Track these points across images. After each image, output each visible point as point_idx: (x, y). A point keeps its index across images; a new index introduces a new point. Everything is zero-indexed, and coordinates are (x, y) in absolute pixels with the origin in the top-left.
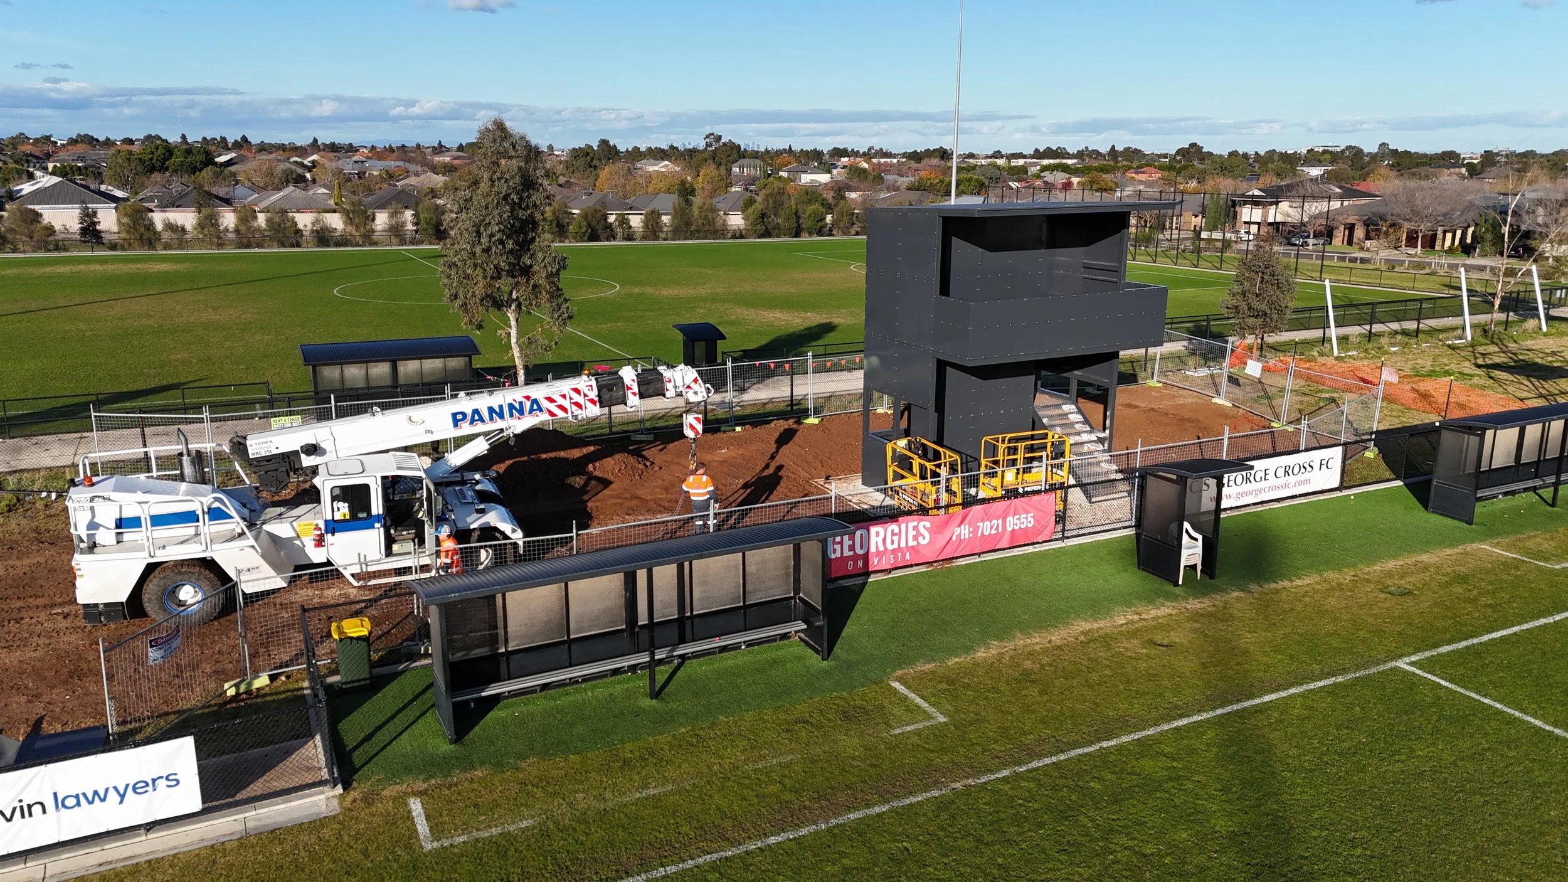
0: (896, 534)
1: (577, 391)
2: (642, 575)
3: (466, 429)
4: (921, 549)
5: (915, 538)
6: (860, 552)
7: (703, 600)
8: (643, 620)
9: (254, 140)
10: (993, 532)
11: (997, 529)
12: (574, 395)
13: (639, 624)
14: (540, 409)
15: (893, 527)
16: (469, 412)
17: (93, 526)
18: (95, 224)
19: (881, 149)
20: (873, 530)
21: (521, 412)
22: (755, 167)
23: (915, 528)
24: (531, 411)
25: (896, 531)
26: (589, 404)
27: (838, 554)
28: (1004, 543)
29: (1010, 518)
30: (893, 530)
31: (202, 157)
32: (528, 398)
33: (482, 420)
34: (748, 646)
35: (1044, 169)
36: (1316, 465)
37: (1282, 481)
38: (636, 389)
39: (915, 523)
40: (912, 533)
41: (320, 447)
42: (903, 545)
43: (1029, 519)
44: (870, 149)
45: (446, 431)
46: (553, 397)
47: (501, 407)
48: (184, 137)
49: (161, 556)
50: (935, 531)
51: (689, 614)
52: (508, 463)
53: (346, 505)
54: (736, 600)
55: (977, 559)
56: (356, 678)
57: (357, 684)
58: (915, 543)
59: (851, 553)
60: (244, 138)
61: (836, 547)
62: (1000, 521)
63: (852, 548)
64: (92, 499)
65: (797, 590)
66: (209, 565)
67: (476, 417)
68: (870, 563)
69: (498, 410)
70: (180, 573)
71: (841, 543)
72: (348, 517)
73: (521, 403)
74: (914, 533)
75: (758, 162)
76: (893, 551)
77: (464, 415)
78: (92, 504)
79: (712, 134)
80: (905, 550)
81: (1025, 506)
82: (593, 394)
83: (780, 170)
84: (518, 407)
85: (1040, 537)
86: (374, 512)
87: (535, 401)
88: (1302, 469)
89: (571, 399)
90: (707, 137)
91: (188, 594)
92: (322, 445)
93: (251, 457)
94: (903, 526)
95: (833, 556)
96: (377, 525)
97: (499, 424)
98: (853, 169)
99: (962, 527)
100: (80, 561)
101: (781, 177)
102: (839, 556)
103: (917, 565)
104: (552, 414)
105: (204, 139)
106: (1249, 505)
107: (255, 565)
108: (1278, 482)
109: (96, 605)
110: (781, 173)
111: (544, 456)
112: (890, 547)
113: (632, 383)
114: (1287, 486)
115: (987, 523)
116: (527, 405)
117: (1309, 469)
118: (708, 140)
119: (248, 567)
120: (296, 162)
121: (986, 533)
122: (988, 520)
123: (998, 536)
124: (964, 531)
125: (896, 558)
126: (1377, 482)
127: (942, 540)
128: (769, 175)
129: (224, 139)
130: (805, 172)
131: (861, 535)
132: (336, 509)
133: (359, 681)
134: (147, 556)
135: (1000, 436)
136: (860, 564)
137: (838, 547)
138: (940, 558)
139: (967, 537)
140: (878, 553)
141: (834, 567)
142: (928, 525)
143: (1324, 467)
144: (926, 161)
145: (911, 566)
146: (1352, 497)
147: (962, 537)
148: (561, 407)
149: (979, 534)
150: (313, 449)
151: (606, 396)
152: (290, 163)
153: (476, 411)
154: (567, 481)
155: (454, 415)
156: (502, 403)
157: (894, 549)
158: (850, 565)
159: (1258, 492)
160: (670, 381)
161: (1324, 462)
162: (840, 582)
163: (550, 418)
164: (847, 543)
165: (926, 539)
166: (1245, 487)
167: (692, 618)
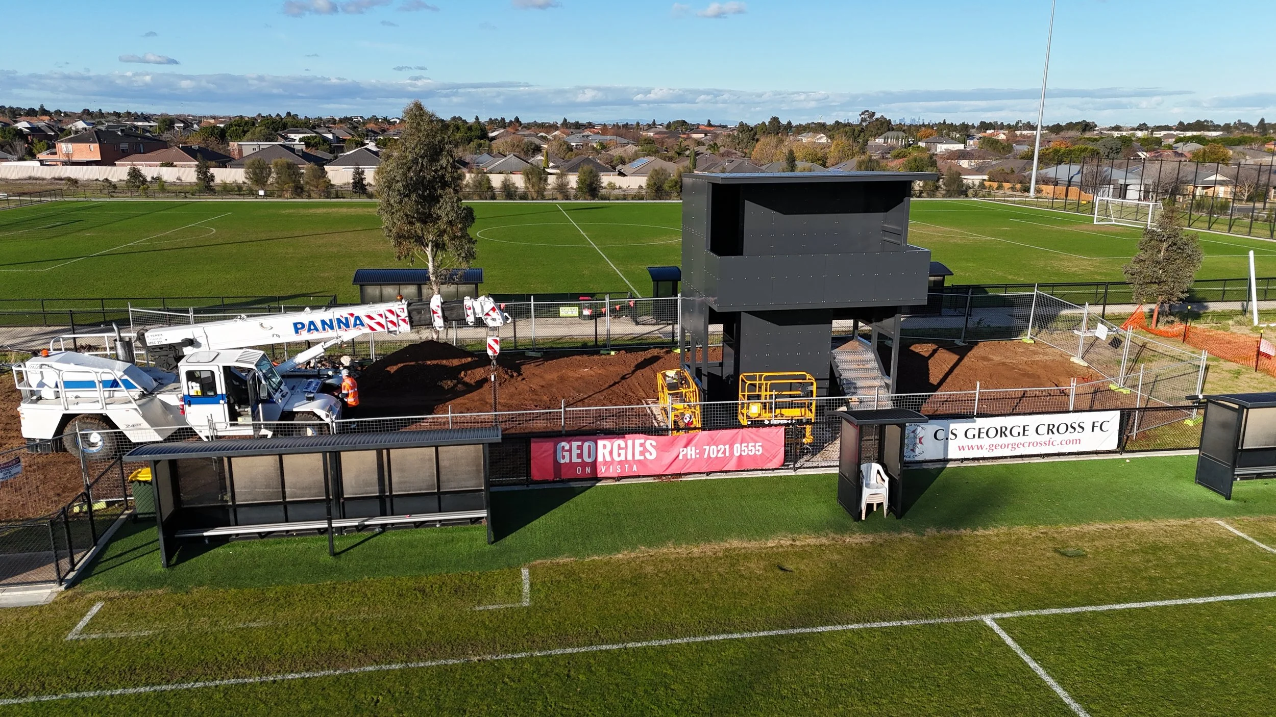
0: (622, 449)
1: (391, 312)
3: (305, 336)
4: (648, 463)
5: (642, 453)
6: (587, 460)
7: (401, 484)
8: (348, 494)
9: (523, 121)
10: (720, 455)
11: (724, 452)
12: (388, 314)
13: (345, 496)
14: (362, 325)
15: (621, 442)
16: (307, 323)
17: (41, 384)
18: (362, 179)
19: (1029, 123)
20: (601, 443)
21: (347, 325)
22: (897, 139)
23: (642, 445)
24: (355, 325)
25: (623, 445)
26: (401, 323)
27: (567, 460)
28: (731, 466)
29: (737, 446)
30: (619, 445)
31: (479, 133)
32: (352, 315)
33: (317, 330)
34: (442, 525)
35: (1179, 140)
36: (1088, 427)
37: (1046, 438)
38: (440, 314)
39: (642, 441)
40: (638, 449)
41: (196, 341)
42: (630, 457)
43: (757, 448)
44: (1017, 123)
45: (289, 336)
46: (372, 316)
47: (331, 320)
48: (477, 118)
49: (73, 410)
50: (660, 449)
51: (388, 494)
52: (400, 365)
53: (198, 385)
54: (431, 487)
55: (704, 477)
56: (146, 511)
57: (147, 516)
58: (642, 458)
59: (580, 460)
60: (517, 119)
61: (565, 453)
62: (727, 447)
63: (580, 456)
64: (41, 366)
66: (105, 421)
67: (312, 327)
68: (598, 471)
69: (329, 323)
70: (85, 423)
71: (570, 451)
72: (200, 394)
73: (346, 319)
74: (641, 449)
75: (901, 134)
76: (620, 462)
77: (303, 325)
78: (41, 370)
79: (867, 111)
80: (632, 463)
81: (752, 436)
82: (404, 315)
83: (920, 140)
84: (344, 321)
85: (769, 465)
86: (219, 392)
87: (358, 318)
88: (1070, 429)
89: (386, 318)
90: (863, 113)
91: (95, 437)
92: (198, 340)
93: (148, 345)
94: (630, 442)
95: (562, 461)
96: (222, 402)
97: (330, 333)
98: (986, 140)
99: (689, 448)
100: (25, 409)
101: (919, 147)
102: (568, 461)
103: (644, 476)
104: (372, 329)
105: (490, 119)
106: (1006, 457)
107: (139, 423)
108: (1038, 439)
109: (34, 440)
110: (920, 144)
111: (429, 362)
112: (617, 459)
113: (437, 308)
114: (1050, 443)
115: (714, 447)
116: (352, 320)
117: (1078, 429)
118: (863, 116)
119: (133, 423)
120: (542, 136)
121: (712, 456)
122: (714, 444)
123: (725, 460)
124: (691, 452)
125: (623, 468)
126: (1170, 450)
127: (668, 457)
128: (910, 145)
129: (503, 119)
130: (941, 143)
131: (589, 446)
132: (190, 387)
133: (150, 513)
134: (63, 408)
135: (758, 374)
136: (588, 470)
137: (567, 454)
138: (667, 472)
139: (693, 457)
140: (605, 463)
141: (563, 471)
142: (654, 443)
143: (1097, 429)
144: (1063, 134)
145: (639, 477)
146: (1128, 461)
147: (689, 457)
148: (379, 324)
149: (706, 456)
150: (191, 342)
151: (416, 317)
152: (538, 137)
153: (311, 323)
154: (439, 383)
155: (295, 325)
156: (331, 317)
157: (621, 461)
158: (579, 471)
159: (1015, 446)
160: (470, 309)
161: (1098, 424)
162: (571, 483)
163: (370, 331)
164: (575, 451)
165: (652, 455)
166: (999, 440)
167: (392, 497)
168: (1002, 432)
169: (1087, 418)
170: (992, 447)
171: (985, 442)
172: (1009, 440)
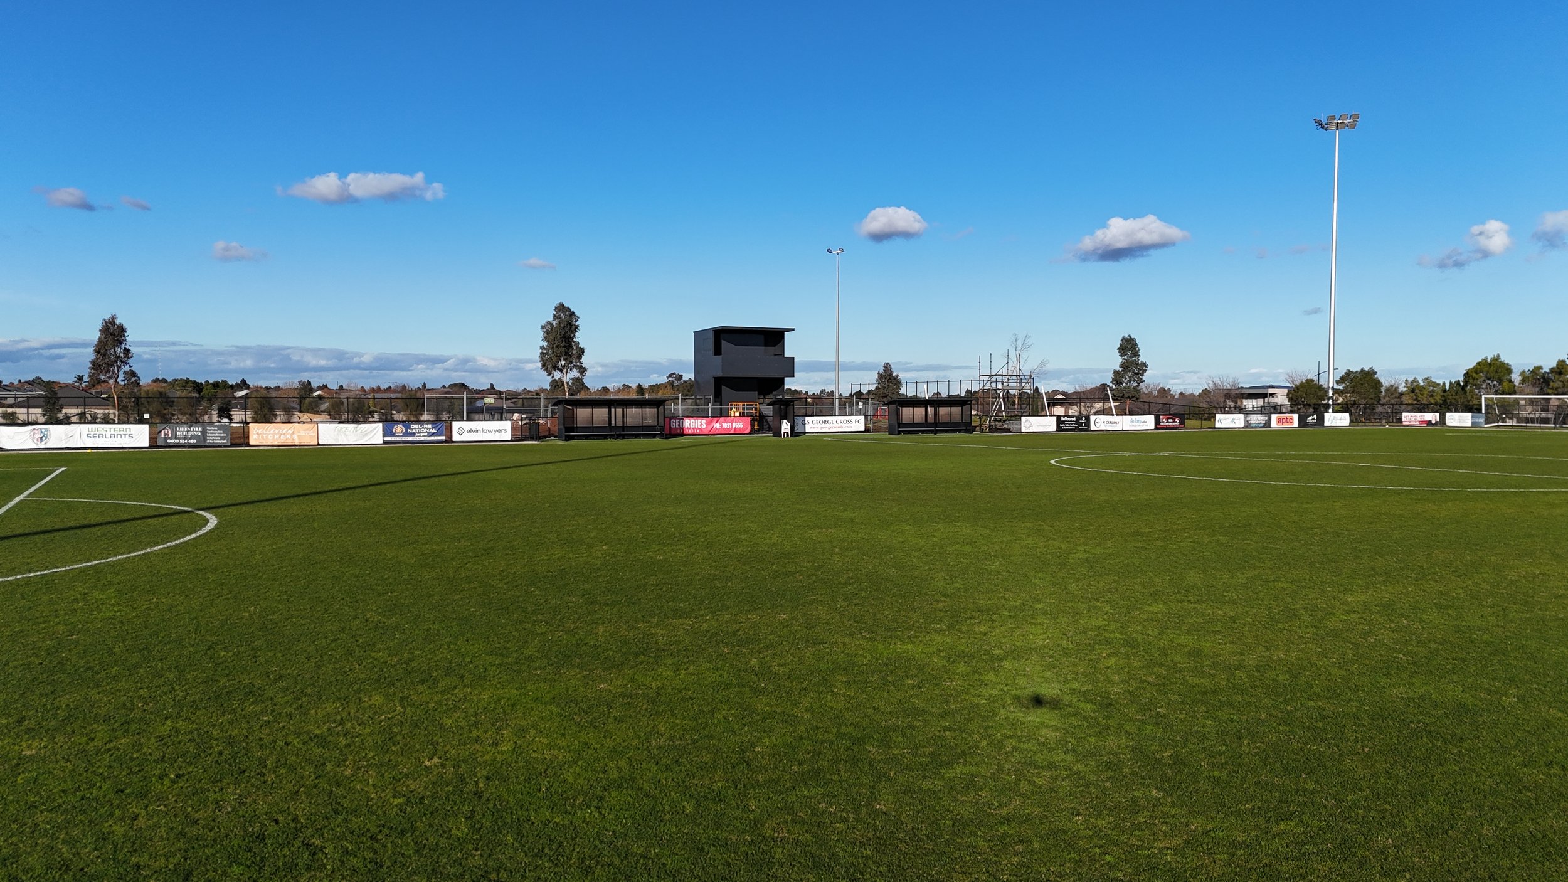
0: (693, 423)
2: (613, 410)
4: (703, 429)
6: (681, 426)
7: (630, 422)
8: (613, 425)
11: (728, 427)
15: (693, 420)
20: (686, 420)
23: (700, 422)
28: (732, 432)
29: (734, 424)
36: (854, 422)
37: (840, 425)
39: (700, 420)
40: (699, 424)
42: (696, 427)
43: (741, 425)
50: (708, 424)
55: (723, 436)
58: (700, 427)
59: (678, 427)
61: (674, 424)
63: (679, 425)
65: (658, 424)
68: (685, 431)
79: (674, 374)
80: (697, 429)
85: (744, 432)
88: (848, 422)
90: (670, 376)
94: (696, 421)
95: (673, 427)
99: (717, 424)
102: (675, 427)
103: (702, 434)
108: (837, 425)
112: (691, 427)
114: (841, 427)
115: (724, 424)
117: (851, 422)
118: (670, 379)
123: (730, 429)
124: (718, 426)
125: (693, 430)
126: (880, 432)
127: (710, 427)
131: (682, 421)
136: (681, 431)
138: (710, 433)
140: (687, 428)
141: (673, 431)
142: (705, 421)
143: (857, 423)
145: (699, 434)
146: (869, 436)
149: (723, 427)
157: (693, 428)
158: (679, 431)
159: (830, 428)
161: (857, 421)
164: (677, 423)
165: (704, 426)
166: (824, 425)
167: (627, 426)
168: (825, 422)
169: (853, 418)
170: (822, 428)
171: (819, 425)
172: (827, 425)
